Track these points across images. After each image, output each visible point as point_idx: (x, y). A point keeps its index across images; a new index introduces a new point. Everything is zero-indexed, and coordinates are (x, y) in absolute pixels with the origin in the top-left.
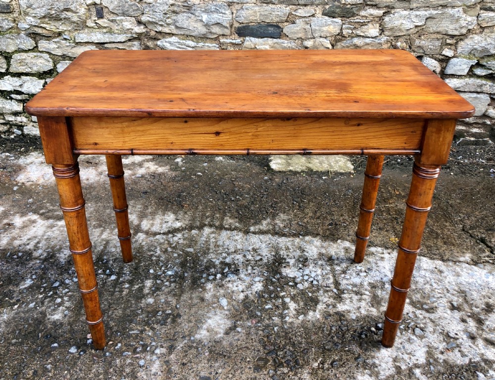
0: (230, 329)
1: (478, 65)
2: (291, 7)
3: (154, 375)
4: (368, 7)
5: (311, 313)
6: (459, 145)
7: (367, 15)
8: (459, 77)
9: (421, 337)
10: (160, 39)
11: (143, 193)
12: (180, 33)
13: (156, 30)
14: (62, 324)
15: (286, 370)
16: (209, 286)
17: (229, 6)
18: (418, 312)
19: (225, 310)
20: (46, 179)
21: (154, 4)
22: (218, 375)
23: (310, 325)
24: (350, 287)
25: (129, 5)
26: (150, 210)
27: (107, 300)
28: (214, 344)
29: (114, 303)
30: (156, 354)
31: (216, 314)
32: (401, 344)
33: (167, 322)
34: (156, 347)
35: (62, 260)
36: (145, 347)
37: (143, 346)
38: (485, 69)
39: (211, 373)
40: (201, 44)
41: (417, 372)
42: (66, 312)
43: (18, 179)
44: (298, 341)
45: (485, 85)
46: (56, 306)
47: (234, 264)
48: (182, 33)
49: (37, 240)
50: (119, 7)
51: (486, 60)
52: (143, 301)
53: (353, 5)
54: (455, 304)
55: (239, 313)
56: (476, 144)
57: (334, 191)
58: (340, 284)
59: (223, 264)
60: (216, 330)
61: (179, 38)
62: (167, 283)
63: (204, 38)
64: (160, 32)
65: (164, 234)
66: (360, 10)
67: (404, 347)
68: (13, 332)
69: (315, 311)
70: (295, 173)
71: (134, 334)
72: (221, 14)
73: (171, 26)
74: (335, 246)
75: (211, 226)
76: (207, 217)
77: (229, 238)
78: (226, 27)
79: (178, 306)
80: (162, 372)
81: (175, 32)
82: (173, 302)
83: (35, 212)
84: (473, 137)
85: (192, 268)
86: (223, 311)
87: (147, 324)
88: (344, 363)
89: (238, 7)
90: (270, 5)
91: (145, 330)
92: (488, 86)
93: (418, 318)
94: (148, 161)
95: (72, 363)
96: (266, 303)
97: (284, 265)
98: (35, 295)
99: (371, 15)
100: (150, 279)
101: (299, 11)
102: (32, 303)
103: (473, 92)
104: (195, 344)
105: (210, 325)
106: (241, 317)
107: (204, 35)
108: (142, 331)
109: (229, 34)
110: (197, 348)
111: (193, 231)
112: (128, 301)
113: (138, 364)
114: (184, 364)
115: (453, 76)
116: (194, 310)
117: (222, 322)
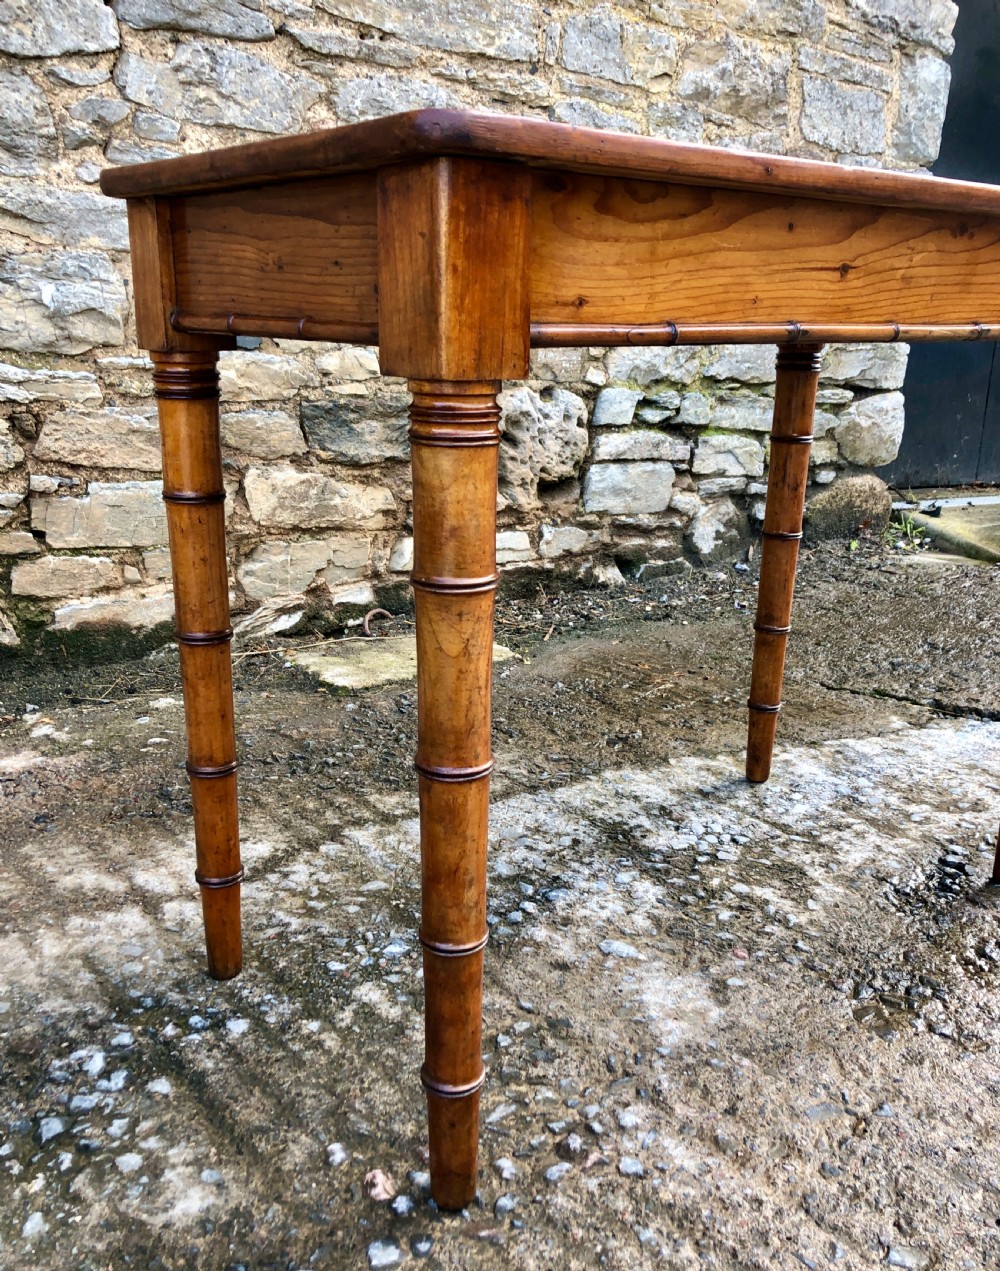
0: (716, 990)
1: (645, 403)
5: (820, 892)
6: (640, 580)
8: (619, 428)
11: (37, 821)
17: (115, 260)
19: (647, 962)
22: (832, 1090)
26: (120, 849)
28: (727, 1035)
30: (636, 1128)
31: (641, 979)
33: (554, 1050)
34: (614, 1114)
36: (580, 1128)
37: (572, 1130)
38: (657, 408)
39: (814, 1095)
40: (42, 373)
42: (209, 1176)
45: (664, 442)
46: (145, 1180)
47: (529, 871)
51: (654, 390)
55: (683, 955)
56: (667, 574)
58: (788, 825)
59: (504, 880)
60: (688, 1007)
63: (49, 353)
69: (819, 884)
71: (505, 1118)
72: (97, 284)
74: (677, 770)
75: (358, 824)
76: (320, 813)
78: (113, 322)
79: (526, 1004)
80: (710, 1155)
84: (659, 558)
86: (646, 966)
87: (506, 1080)
91: (523, 1095)
92: (667, 445)
96: (712, 912)
97: (638, 834)
102: (25, 1219)
103: (647, 460)
104: (690, 1060)
105: (662, 1006)
106: (702, 961)
107: (50, 344)
108: (520, 1101)
109: (121, 341)
110: (708, 1063)
111: (323, 849)
112: (369, 1057)
113: (627, 1175)
114: (731, 1111)
115: (609, 428)
116: (576, 995)
117: (677, 985)
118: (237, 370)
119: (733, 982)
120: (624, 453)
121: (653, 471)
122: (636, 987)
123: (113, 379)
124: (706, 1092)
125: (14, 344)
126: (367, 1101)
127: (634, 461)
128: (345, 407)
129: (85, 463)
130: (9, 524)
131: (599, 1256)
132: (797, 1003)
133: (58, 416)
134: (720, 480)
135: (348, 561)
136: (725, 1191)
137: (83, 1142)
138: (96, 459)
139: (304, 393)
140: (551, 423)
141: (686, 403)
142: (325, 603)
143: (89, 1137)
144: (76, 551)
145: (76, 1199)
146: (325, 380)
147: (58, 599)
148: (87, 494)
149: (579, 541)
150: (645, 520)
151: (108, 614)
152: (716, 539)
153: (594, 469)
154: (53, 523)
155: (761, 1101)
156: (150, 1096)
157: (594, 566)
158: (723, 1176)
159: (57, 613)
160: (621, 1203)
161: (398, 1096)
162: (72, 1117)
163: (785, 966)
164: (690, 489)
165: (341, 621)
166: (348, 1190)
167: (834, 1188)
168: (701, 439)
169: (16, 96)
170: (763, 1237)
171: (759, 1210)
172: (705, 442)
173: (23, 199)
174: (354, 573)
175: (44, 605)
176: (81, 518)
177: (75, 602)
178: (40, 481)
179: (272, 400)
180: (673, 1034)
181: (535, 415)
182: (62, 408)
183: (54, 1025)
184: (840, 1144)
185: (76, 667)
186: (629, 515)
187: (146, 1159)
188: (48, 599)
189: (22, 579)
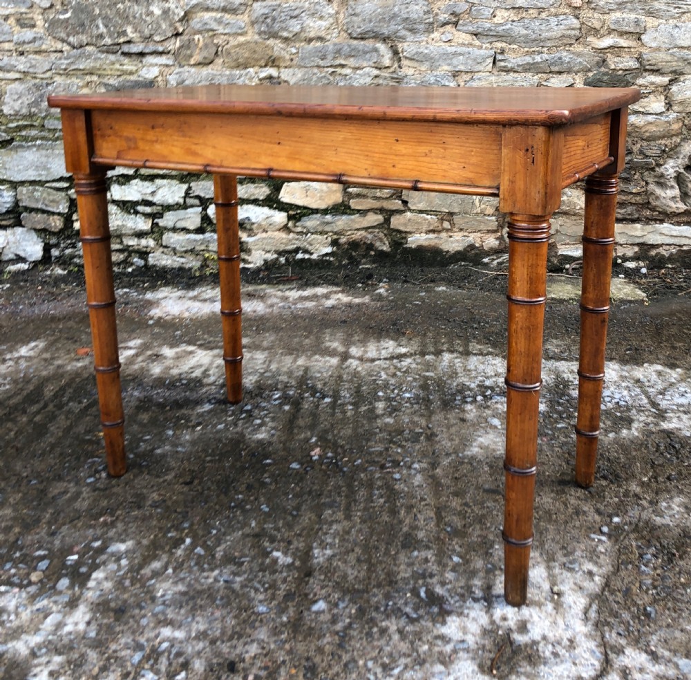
2: (540, 75)
3: (418, 486)
4: (647, 73)
5: (625, 432)
7: (646, 84)
11: (341, 322)
14: (270, 443)
15: (604, 483)
16: (469, 407)
17: (454, 76)
19: (499, 429)
20: (193, 312)
21: (352, 75)
23: (627, 443)
24: (675, 407)
25: (318, 78)
26: (357, 338)
27: (326, 420)
28: (494, 460)
29: (337, 423)
30: (415, 469)
31: (487, 434)
33: (419, 441)
34: (413, 463)
35: (248, 385)
36: (395, 463)
37: (393, 462)
42: (273, 432)
43: (152, 313)
44: (615, 457)
47: (498, 386)
49: (203, 369)
50: (304, 80)
52: (379, 421)
53: (626, 70)
57: (625, 319)
58: (659, 405)
59: (482, 387)
60: (491, 447)
62: (408, 405)
65: (385, 359)
66: (636, 77)
68: (204, 450)
69: (630, 429)
70: (561, 301)
71: (376, 451)
74: (641, 369)
75: (452, 352)
76: (443, 344)
77: (483, 363)
79: (430, 426)
80: (428, 484)
82: (423, 422)
83: (189, 343)
85: (438, 391)
86: (496, 430)
89: (467, 77)
90: (512, 74)
91: (391, 448)
94: (336, 292)
95: (299, 478)
96: (557, 422)
97: (571, 387)
98: (222, 417)
99: (652, 83)
100: (381, 401)
101: (552, 80)
102: (219, 425)
104: (466, 461)
105: (483, 443)
108: (387, 449)
110: (471, 464)
111: (427, 357)
112: (356, 421)
113: (393, 478)
116: (454, 429)
117: (499, 439)
122: (481, 434)
124: (457, 470)
126: (339, 432)
130: (391, 196)
131: (354, 490)
135: (570, 232)
136: (417, 494)
137: (252, 413)
142: (553, 254)
143: (254, 413)
144: (421, 212)
145: (236, 425)
147: (410, 233)
151: (432, 243)
154: (412, 198)
155: (473, 480)
156: (281, 409)
158: (423, 490)
159: (409, 240)
160: (379, 483)
161: (351, 434)
162: (257, 407)
163: (557, 449)
165: (561, 264)
166: (305, 449)
167: (459, 509)
169: (417, 7)
170: (411, 507)
171: (421, 502)
173: (414, 52)
174: (573, 239)
175: (404, 235)
176: (425, 196)
177: (418, 235)
180: (473, 452)
183: (276, 383)
184: (482, 501)
185: (414, 266)
187: (262, 422)
188: (406, 232)
189: (396, 222)
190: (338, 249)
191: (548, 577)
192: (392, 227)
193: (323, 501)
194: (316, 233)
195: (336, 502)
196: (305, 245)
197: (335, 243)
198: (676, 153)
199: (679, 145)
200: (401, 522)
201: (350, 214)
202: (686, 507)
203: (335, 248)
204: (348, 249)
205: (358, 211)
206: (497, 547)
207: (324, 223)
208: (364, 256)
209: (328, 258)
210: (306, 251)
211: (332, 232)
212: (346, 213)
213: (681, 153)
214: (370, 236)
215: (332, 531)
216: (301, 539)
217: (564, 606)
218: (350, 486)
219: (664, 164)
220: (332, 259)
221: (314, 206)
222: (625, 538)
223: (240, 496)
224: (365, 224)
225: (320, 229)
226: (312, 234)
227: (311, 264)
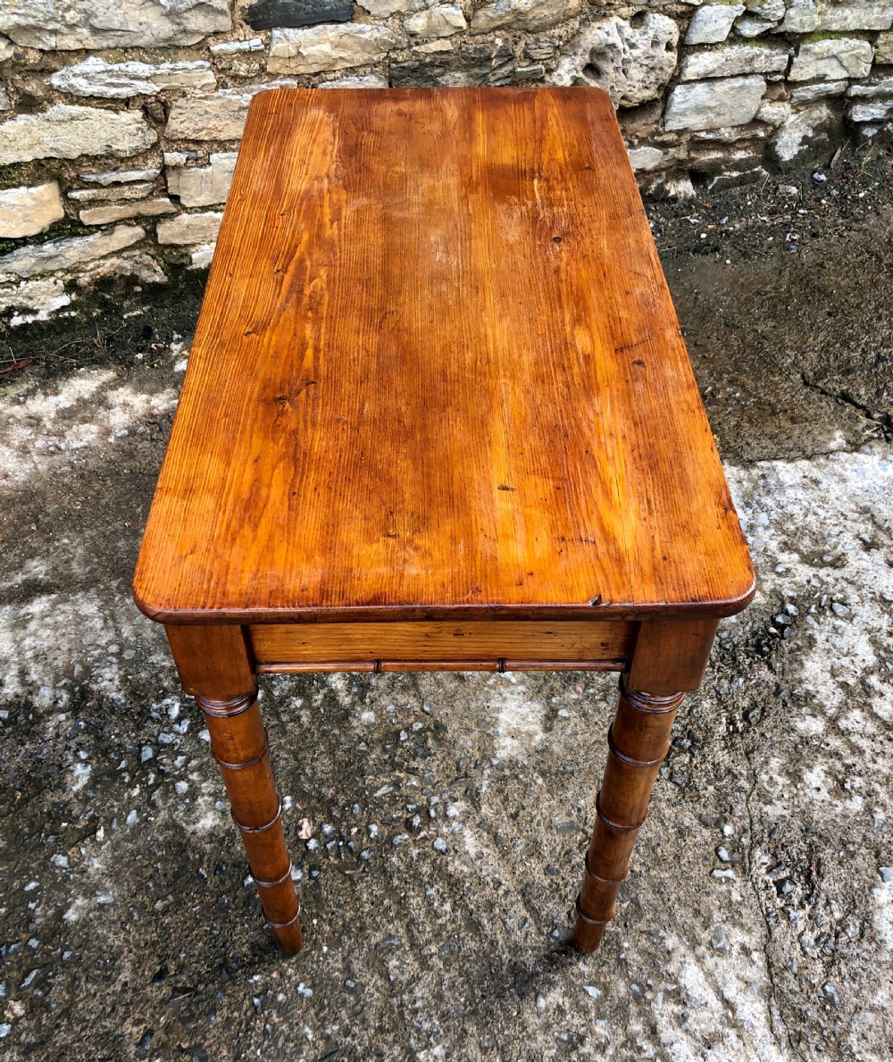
0: (548, 718)
1: (745, 16)
6: (712, 191)
8: (713, 46)
9: (850, 618)
10: (55, 70)
12: (105, 44)
13: (41, 46)
14: (229, 835)
15: (684, 759)
18: (822, 572)
19: (514, 684)
22: (583, 812)
27: (280, 747)
28: (539, 757)
29: (300, 749)
30: (454, 818)
31: (505, 700)
32: (827, 641)
33: (429, 749)
34: (445, 805)
36: (423, 811)
37: (418, 812)
38: (759, 20)
39: (569, 814)
40: (166, 67)
41: (874, 680)
42: (218, 804)
45: (758, 56)
46: (187, 801)
48: (112, 43)
49: (14, 668)
52: (355, 723)
54: (866, 537)
55: (542, 681)
56: (741, 184)
60: (524, 729)
61: (107, 59)
64: (53, 52)
67: (834, 646)
68: (140, 887)
71: (384, 795)
73: (78, 30)
78: (222, 12)
79: (426, 708)
80: (487, 846)
81: (91, 43)
82: (411, 703)
84: (735, 170)
86: (512, 688)
87: (396, 766)
88: (763, 710)
91: (400, 780)
92: (763, 57)
93: (827, 583)
94: (111, 387)
95: (311, 899)
98: (120, 793)
102: (128, 813)
103: (738, 75)
104: (507, 772)
105: (509, 724)
106: (552, 689)
107: (170, 39)
108: (396, 784)
109: (229, 27)
110: (516, 777)
112: (324, 733)
113: (436, 850)
114: (514, 816)
115: (702, 47)
116: (459, 705)
117: (525, 710)
118: (332, 43)
119: (563, 713)
120: (713, 71)
121: (742, 87)
122: (498, 705)
123: (224, 65)
124: (506, 799)
125: (140, 42)
126: (313, 769)
127: (723, 78)
128: (432, 64)
129: (206, 138)
130: (151, 193)
131: (401, 898)
132: (594, 739)
133: (181, 102)
134: (815, 87)
136: (484, 873)
137: (161, 767)
138: (215, 134)
139: (393, 55)
140: (636, 53)
141: (792, 12)
143: (164, 765)
144: (204, 209)
145: (153, 805)
146: (413, 41)
147: (193, 245)
148: (209, 164)
149: (653, 160)
150: (727, 134)
152: (801, 144)
153: (679, 90)
154: (185, 188)
155: (534, 813)
156: (199, 741)
157: (667, 182)
158: (487, 862)
159: (194, 256)
160: (425, 869)
161: (331, 768)
162: (159, 747)
163: (603, 705)
164: (781, 99)
166: (287, 829)
167: (546, 883)
168: (803, 47)
170: (490, 905)
171: (496, 889)
172: (807, 51)
175: (183, 251)
176: (207, 183)
177: (207, 247)
178: (173, 158)
179: (364, 66)
180: (507, 748)
181: (621, 46)
182: (184, 95)
183: (156, 675)
184: (567, 853)
186: (708, 131)
187: (190, 786)
188: (186, 245)
189: (165, 233)
190: (79, 295)
191: (706, 980)
192: (160, 241)
193: (373, 941)
194: (34, 277)
195: (390, 937)
196: (20, 300)
197: (71, 287)
198: (573, 46)
199: (579, 33)
200: (493, 943)
201: (83, 235)
202: (788, 773)
203: (74, 296)
204: (95, 292)
205: (98, 227)
206: (626, 945)
207: (43, 258)
208: (125, 297)
209: (66, 314)
210: (26, 311)
211: (62, 270)
212: (77, 235)
213: (580, 46)
214: (127, 264)
215: (419, 1004)
216: (390, 1038)
217: (746, 1027)
218: (391, 891)
219: (557, 67)
220: (73, 314)
221: (17, 234)
222: (750, 863)
223: (256, 978)
224: (116, 246)
225: (39, 270)
226: (27, 280)
227: (40, 329)
